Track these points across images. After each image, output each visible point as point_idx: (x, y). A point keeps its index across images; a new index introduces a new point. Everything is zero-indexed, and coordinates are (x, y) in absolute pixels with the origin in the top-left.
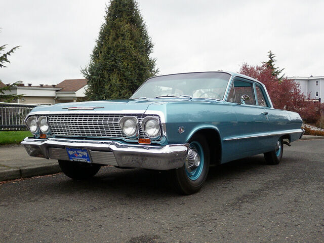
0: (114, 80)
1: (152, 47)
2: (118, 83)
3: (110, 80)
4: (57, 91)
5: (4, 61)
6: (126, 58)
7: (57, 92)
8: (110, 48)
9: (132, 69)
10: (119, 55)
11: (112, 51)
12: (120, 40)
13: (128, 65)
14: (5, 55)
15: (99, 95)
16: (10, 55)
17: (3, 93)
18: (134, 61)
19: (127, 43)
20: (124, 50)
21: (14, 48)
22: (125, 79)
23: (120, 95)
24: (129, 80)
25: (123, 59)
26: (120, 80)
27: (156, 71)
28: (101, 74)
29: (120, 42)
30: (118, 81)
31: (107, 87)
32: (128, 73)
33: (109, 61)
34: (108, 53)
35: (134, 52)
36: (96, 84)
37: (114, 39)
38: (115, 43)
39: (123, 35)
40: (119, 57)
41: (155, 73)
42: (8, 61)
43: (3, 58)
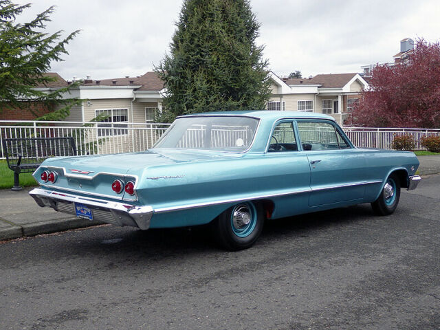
0: (198, 83)
1: (257, 28)
2: (205, 86)
3: (193, 82)
4: (135, 90)
5: (61, 53)
6: (216, 49)
7: (136, 92)
8: (193, 35)
9: (224, 65)
10: (206, 44)
11: (196, 39)
12: (207, 23)
13: (218, 59)
14: (61, 44)
15: (179, 103)
16: (67, 43)
17: (60, 96)
18: (227, 53)
19: (218, 27)
20: (212, 38)
21: (73, 34)
22: (215, 79)
23: (208, 103)
24: (220, 81)
25: (211, 51)
26: (208, 82)
27: (264, 62)
28: (181, 73)
29: (207, 26)
30: (204, 83)
31: (189, 92)
32: (217, 72)
33: (193, 53)
34: (192, 42)
35: (226, 40)
36: (175, 87)
37: (200, 22)
38: (200, 27)
39: (211, 15)
40: (205, 48)
41: (263, 66)
42: (66, 52)
43: (59, 47)
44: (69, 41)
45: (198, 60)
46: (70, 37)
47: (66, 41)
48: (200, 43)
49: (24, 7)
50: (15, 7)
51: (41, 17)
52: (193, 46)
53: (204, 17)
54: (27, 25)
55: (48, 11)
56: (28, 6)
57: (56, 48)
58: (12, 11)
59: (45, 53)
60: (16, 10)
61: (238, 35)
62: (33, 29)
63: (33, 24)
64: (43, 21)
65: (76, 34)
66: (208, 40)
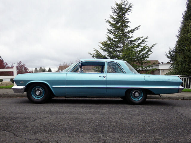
5: (150, 52)
25: (187, 45)
44: (152, 48)
45: (182, 50)
46: (153, 46)
47: (151, 48)
48: (183, 42)
49: (141, 38)
51: (143, 41)
52: (180, 44)
53: (185, 32)
54: (139, 44)
55: (146, 38)
60: (138, 39)
62: (141, 45)
63: (141, 43)
64: (145, 42)
65: (155, 45)
66: (186, 41)
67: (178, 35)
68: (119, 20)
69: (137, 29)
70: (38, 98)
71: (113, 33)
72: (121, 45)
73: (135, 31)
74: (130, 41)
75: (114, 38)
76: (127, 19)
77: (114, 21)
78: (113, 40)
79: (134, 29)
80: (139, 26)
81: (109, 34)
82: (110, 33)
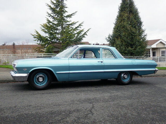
13: (125, 34)
14: (85, 33)
20: (124, 27)
21: (89, 29)
22: (124, 41)
25: (123, 31)
27: (145, 35)
33: (118, 33)
38: (120, 24)
40: (121, 30)
42: (87, 35)
43: (85, 34)
44: (88, 32)
45: (119, 35)
46: (88, 30)
47: (87, 32)
48: (120, 29)
49: (77, 22)
50: (75, 22)
51: (80, 25)
52: (118, 30)
53: (122, 20)
54: (76, 28)
55: (82, 23)
56: (78, 22)
57: (84, 34)
58: (73, 24)
59: (80, 35)
60: (74, 23)
61: (134, 26)
62: (78, 29)
63: (78, 27)
64: (81, 26)
65: (90, 29)
66: (122, 28)
67: (115, 23)
68: (58, 5)
69: (74, 14)
70: (40, 84)
71: (52, 17)
72: (59, 28)
73: (72, 16)
74: (67, 24)
75: (54, 21)
76: (65, 4)
77: (54, 5)
78: (52, 23)
79: (72, 14)
80: (76, 12)
81: (48, 17)
82: (50, 16)
